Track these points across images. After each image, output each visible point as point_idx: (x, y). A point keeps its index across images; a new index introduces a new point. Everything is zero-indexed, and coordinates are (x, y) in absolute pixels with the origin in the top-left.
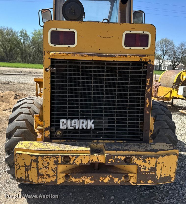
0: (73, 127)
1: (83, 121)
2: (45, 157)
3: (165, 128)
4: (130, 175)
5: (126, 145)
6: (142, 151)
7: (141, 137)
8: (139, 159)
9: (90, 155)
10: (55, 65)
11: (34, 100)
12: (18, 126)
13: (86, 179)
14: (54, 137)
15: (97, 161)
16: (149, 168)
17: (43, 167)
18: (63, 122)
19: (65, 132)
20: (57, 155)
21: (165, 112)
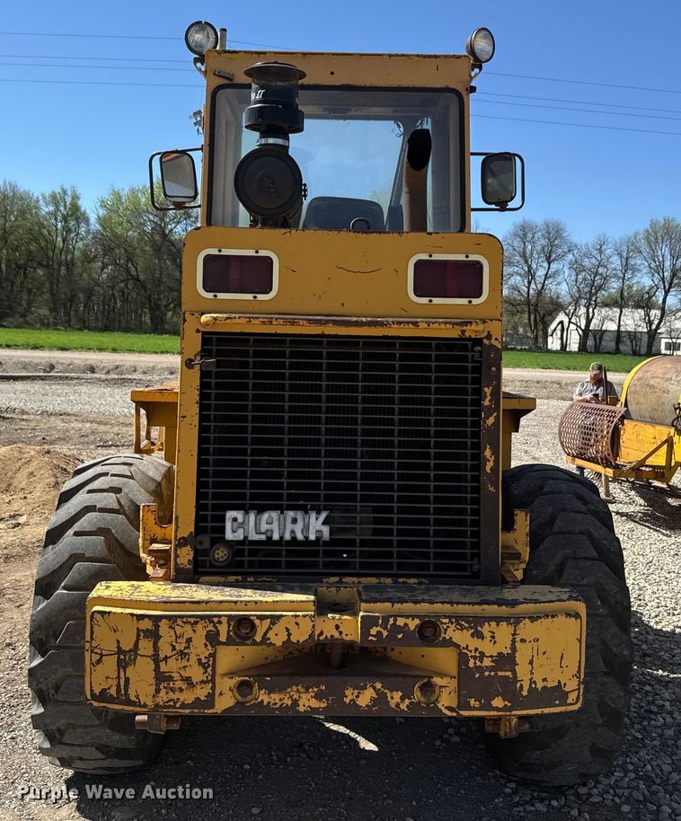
0: (264, 533)
1: (296, 514)
2: (179, 621)
3: (586, 558)
4: (437, 680)
5: (428, 590)
6: (469, 604)
7: (476, 568)
8: (461, 625)
9: (314, 616)
10: (215, 348)
11: (131, 465)
12: (79, 552)
13: (304, 696)
14: (205, 567)
15: (337, 635)
16: (492, 656)
17: (174, 653)
18: (235, 520)
19: (240, 553)
20: (215, 616)
21: (586, 503)
